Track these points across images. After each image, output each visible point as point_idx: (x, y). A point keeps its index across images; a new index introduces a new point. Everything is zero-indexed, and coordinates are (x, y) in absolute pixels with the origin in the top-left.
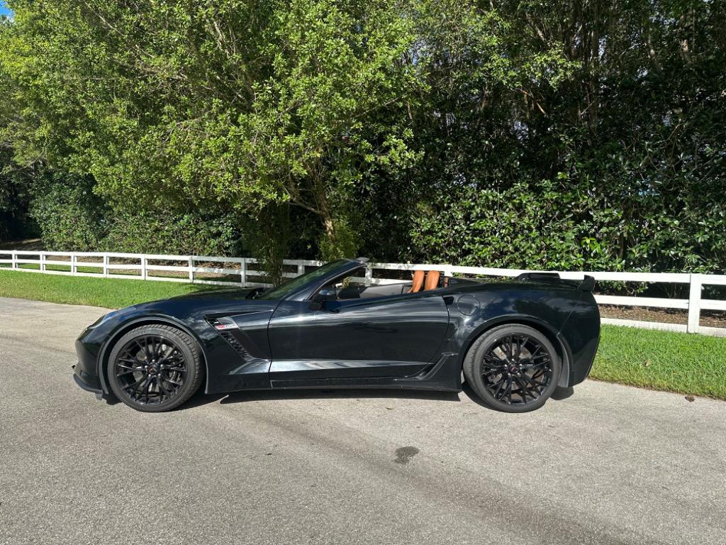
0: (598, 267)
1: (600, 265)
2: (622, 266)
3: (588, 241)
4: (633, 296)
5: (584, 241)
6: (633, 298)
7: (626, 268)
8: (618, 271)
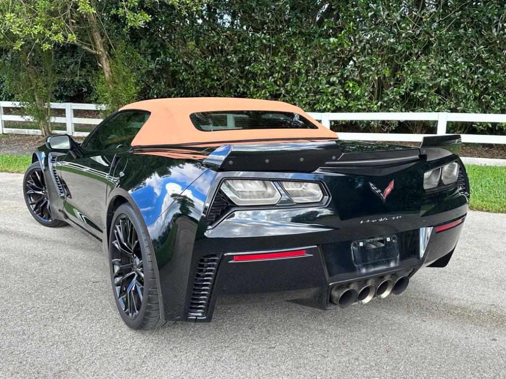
0: (359, 109)
1: (360, 107)
2: (378, 107)
3: (351, 85)
4: (386, 132)
5: (347, 85)
6: (387, 134)
7: (382, 109)
8: (375, 112)
